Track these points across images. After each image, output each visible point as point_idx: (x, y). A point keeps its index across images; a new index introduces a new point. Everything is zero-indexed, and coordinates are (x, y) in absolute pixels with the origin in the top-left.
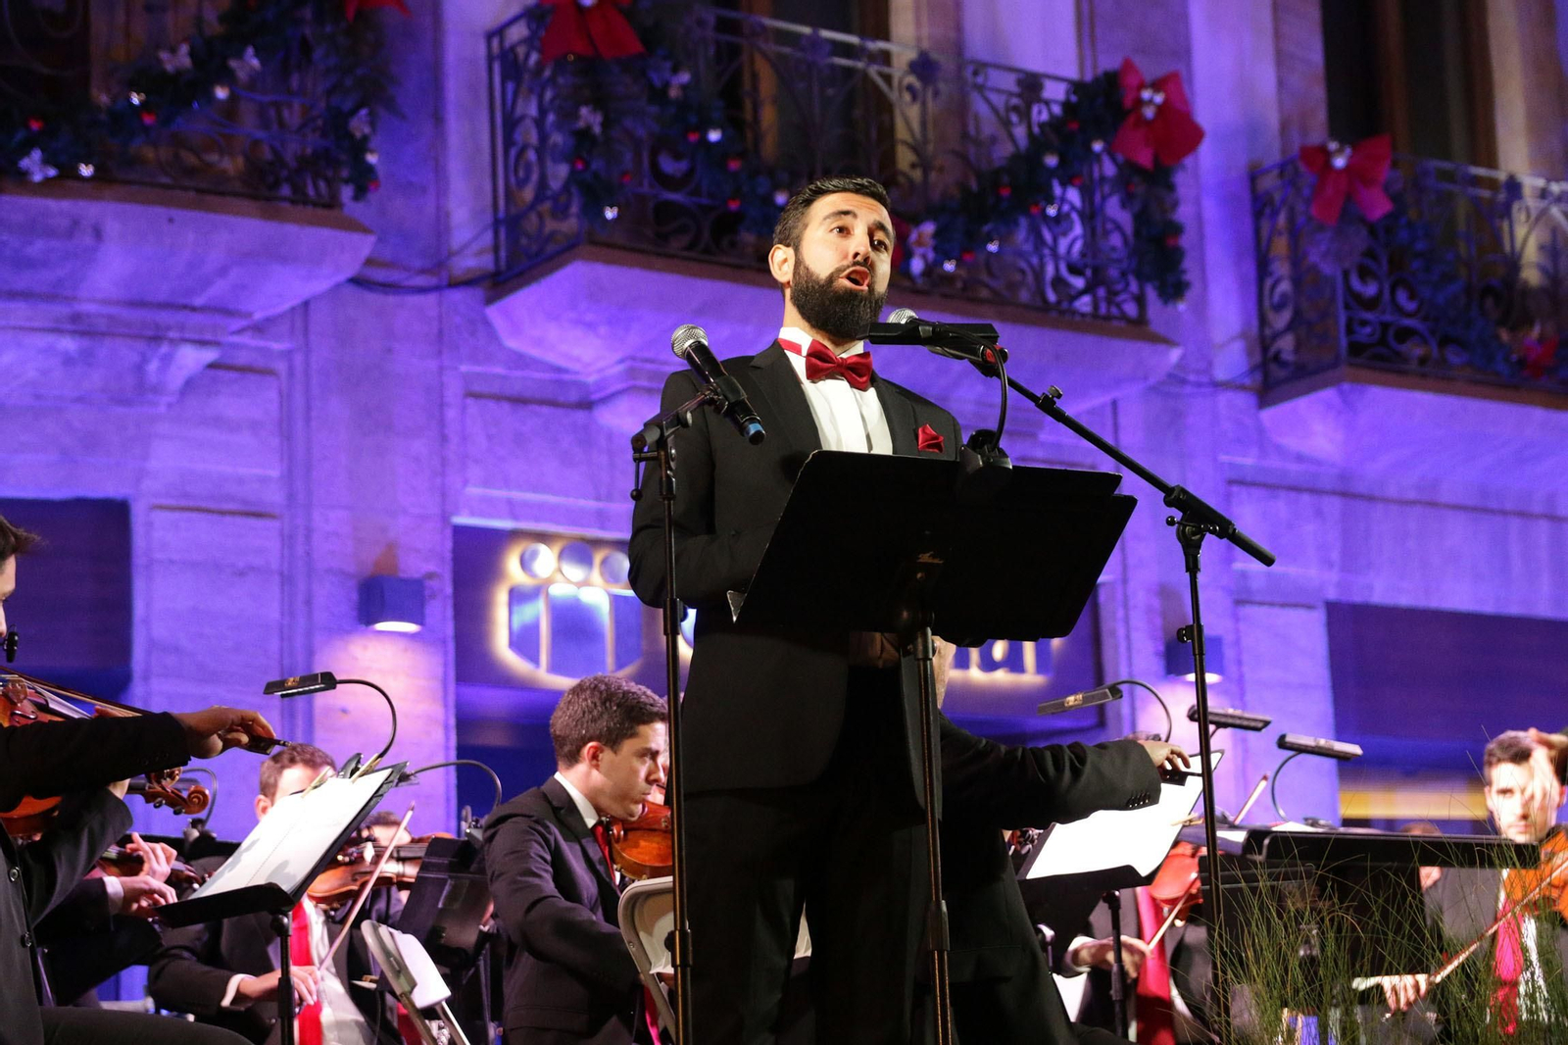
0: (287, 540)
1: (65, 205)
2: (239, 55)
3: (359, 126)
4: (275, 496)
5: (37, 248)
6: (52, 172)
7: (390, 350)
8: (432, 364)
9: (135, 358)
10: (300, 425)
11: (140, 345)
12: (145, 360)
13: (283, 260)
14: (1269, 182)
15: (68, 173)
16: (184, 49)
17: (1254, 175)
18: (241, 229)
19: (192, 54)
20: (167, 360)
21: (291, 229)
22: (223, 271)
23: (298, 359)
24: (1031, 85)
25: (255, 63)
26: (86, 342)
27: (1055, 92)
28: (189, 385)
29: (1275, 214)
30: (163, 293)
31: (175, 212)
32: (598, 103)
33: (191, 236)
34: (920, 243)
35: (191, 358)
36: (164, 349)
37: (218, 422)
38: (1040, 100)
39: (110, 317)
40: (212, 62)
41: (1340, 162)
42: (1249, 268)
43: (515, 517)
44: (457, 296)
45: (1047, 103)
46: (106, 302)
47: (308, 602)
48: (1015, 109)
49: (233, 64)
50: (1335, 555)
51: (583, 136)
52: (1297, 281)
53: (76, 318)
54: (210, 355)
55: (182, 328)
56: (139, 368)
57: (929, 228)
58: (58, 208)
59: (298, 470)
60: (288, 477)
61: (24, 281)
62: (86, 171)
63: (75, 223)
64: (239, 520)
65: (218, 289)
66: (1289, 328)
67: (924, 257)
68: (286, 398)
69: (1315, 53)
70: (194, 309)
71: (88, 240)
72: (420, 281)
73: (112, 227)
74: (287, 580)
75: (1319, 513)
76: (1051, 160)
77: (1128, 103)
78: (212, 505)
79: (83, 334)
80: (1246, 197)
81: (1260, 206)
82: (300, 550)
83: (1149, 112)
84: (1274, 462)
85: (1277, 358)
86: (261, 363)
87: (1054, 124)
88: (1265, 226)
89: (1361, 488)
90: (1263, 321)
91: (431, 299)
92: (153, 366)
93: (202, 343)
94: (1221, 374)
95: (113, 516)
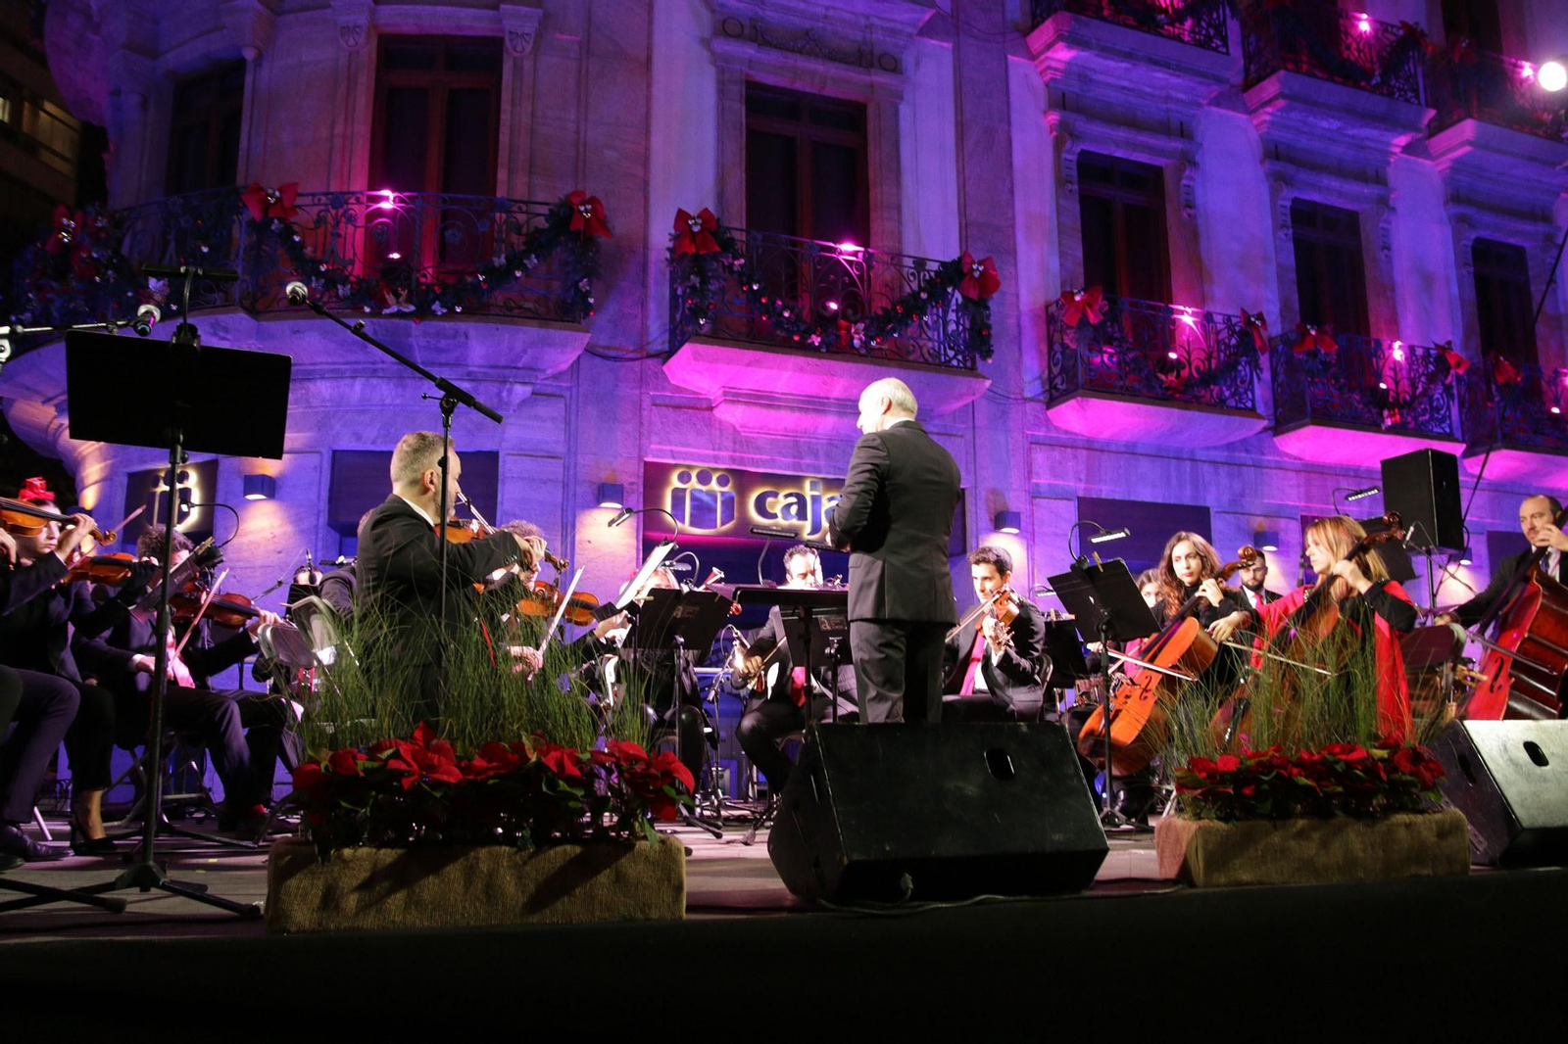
0: (566, 468)
1: (452, 324)
2: (529, 258)
3: (584, 285)
4: (561, 449)
5: (443, 343)
6: (445, 311)
7: (617, 386)
8: (637, 392)
9: (496, 390)
10: (573, 418)
11: (497, 384)
12: (500, 392)
13: (549, 345)
14: (1053, 309)
15: (452, 311)
16: (503, 256)
17: (1047, 307)
18: (530, 332)
19: (506, 258)
20: (510, 391)
21: (552, 331)
22: (525, 351)
23: (574, 390)
24: (920, 263)
25: (535, 261)
26: (474, 384)
27: (934, 266)
28: (524, 403)
29: (1056, 322)
30: (503, 362)
31: (499, 326)
32: (697, 274)
33: (507, 336)
34: (856, 333)
35: (521, 391)
36: (508, 386)
37: (536, 417)
38: (925, 270)
39: (485, 373)
40: (516, 261)
41: (1077, 298)
42: (1044, 348)
43: (674, 458)
44: (650, 362)
45: (928, 271)
46: (479, 366)
47: (575, 495)
48: (912, 274)
49: (526, 262)
50: (1083, 477)
51: (693, 287)
52: (1063, 353)
53: (469, 374)
54: (528, 389)
55: (515, 376)
56: (499, 395)
57: (861, 326)
58: (448, 325)
59: (571, 437)
60: (568, 441)
61: (443, 358)
62: (458, 310)
63: (456, 332)
64: (545, 460)
65: (525, 360)
66: (1059, 374)
67: (861, 339)
68: (567, 407)
69: (1079, 254)
70: (518, 368)
71: (463, 339)
72: (631, 355)
73: (472, 333)
74: (565, 486)
75: (1075, 457)
76: (924, 296)
77: (966, 271)
78: (533, 453)
79: (473, 380)
80: (1044, 315)
81: (1050, 320)
82: (571, 473)
83: (977, 274)
84: (1054, 434)
85: (1055, 388)
86: (558, 392)
87: (929, 282)
88: (1051, 327)
89: (1096, 446)
90: (1050, 371)
91: (637, 363)
92: (505, 394)
93: (525, 383)
94: (1027, 395)
95: (492, 457)
